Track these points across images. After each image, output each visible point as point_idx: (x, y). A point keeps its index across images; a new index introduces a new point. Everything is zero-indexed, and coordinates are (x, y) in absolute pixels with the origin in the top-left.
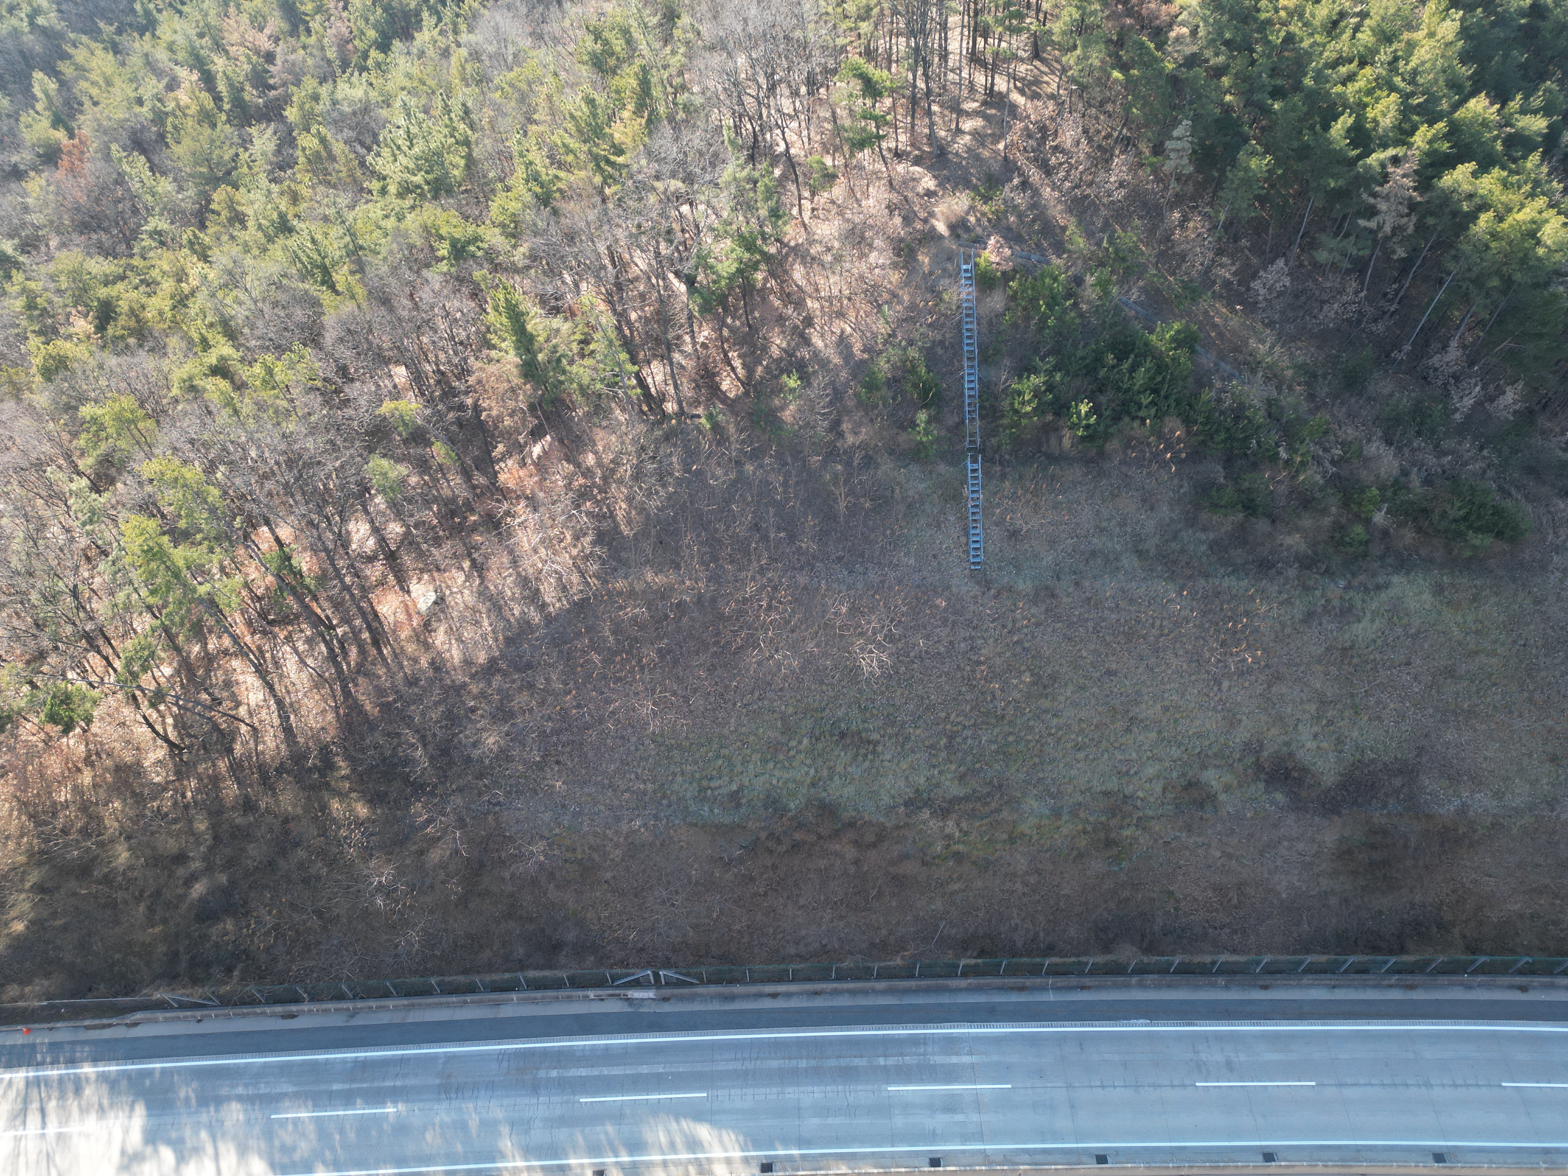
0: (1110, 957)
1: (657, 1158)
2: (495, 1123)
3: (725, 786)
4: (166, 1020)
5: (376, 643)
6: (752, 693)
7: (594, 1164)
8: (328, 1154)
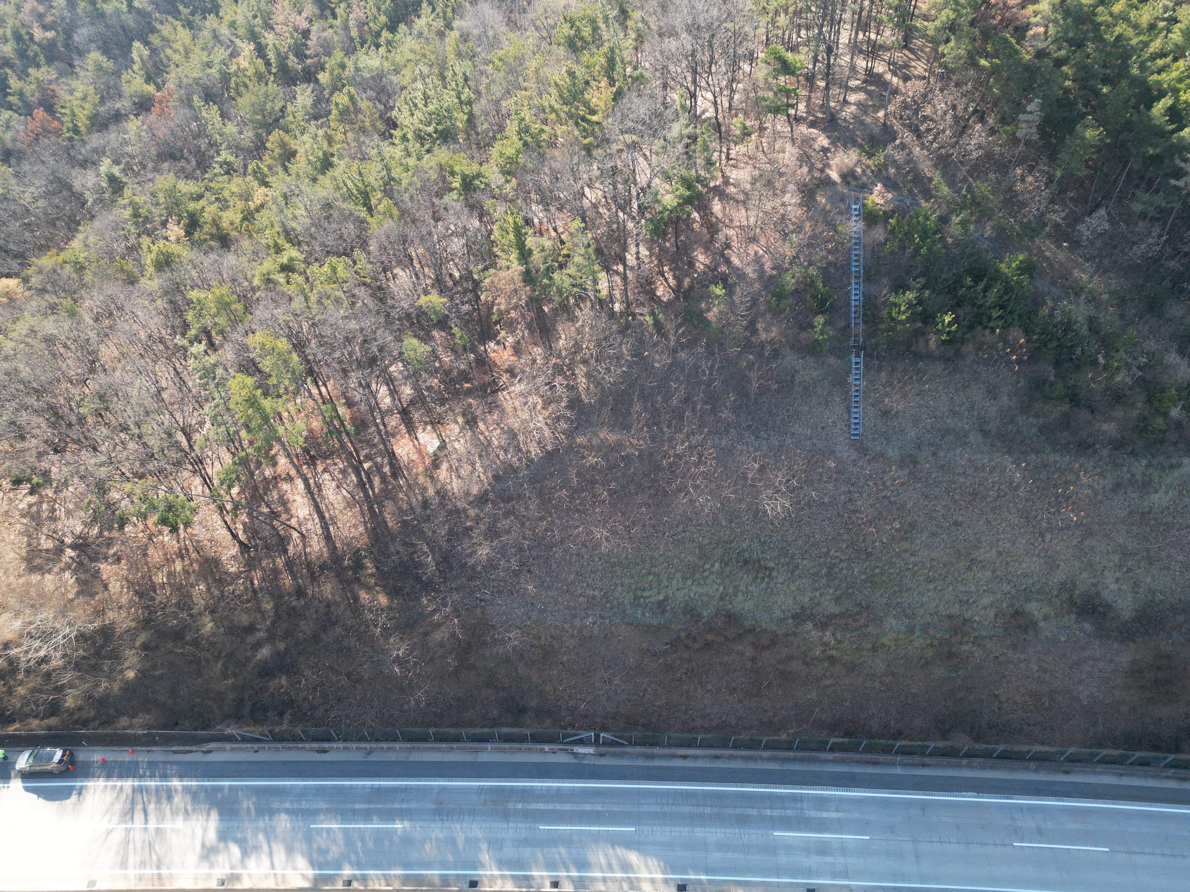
0: (948, 743)
1: (598, 875)
2: (477, 840)
3: (654, 596)
4: (232, 749)
5: (395, 475)
6: (678, 526)
7: (551, 876)
8: (353, 857)
